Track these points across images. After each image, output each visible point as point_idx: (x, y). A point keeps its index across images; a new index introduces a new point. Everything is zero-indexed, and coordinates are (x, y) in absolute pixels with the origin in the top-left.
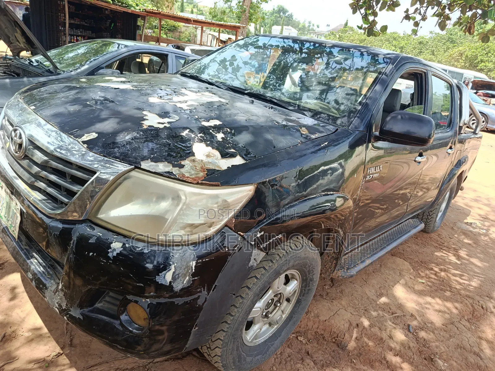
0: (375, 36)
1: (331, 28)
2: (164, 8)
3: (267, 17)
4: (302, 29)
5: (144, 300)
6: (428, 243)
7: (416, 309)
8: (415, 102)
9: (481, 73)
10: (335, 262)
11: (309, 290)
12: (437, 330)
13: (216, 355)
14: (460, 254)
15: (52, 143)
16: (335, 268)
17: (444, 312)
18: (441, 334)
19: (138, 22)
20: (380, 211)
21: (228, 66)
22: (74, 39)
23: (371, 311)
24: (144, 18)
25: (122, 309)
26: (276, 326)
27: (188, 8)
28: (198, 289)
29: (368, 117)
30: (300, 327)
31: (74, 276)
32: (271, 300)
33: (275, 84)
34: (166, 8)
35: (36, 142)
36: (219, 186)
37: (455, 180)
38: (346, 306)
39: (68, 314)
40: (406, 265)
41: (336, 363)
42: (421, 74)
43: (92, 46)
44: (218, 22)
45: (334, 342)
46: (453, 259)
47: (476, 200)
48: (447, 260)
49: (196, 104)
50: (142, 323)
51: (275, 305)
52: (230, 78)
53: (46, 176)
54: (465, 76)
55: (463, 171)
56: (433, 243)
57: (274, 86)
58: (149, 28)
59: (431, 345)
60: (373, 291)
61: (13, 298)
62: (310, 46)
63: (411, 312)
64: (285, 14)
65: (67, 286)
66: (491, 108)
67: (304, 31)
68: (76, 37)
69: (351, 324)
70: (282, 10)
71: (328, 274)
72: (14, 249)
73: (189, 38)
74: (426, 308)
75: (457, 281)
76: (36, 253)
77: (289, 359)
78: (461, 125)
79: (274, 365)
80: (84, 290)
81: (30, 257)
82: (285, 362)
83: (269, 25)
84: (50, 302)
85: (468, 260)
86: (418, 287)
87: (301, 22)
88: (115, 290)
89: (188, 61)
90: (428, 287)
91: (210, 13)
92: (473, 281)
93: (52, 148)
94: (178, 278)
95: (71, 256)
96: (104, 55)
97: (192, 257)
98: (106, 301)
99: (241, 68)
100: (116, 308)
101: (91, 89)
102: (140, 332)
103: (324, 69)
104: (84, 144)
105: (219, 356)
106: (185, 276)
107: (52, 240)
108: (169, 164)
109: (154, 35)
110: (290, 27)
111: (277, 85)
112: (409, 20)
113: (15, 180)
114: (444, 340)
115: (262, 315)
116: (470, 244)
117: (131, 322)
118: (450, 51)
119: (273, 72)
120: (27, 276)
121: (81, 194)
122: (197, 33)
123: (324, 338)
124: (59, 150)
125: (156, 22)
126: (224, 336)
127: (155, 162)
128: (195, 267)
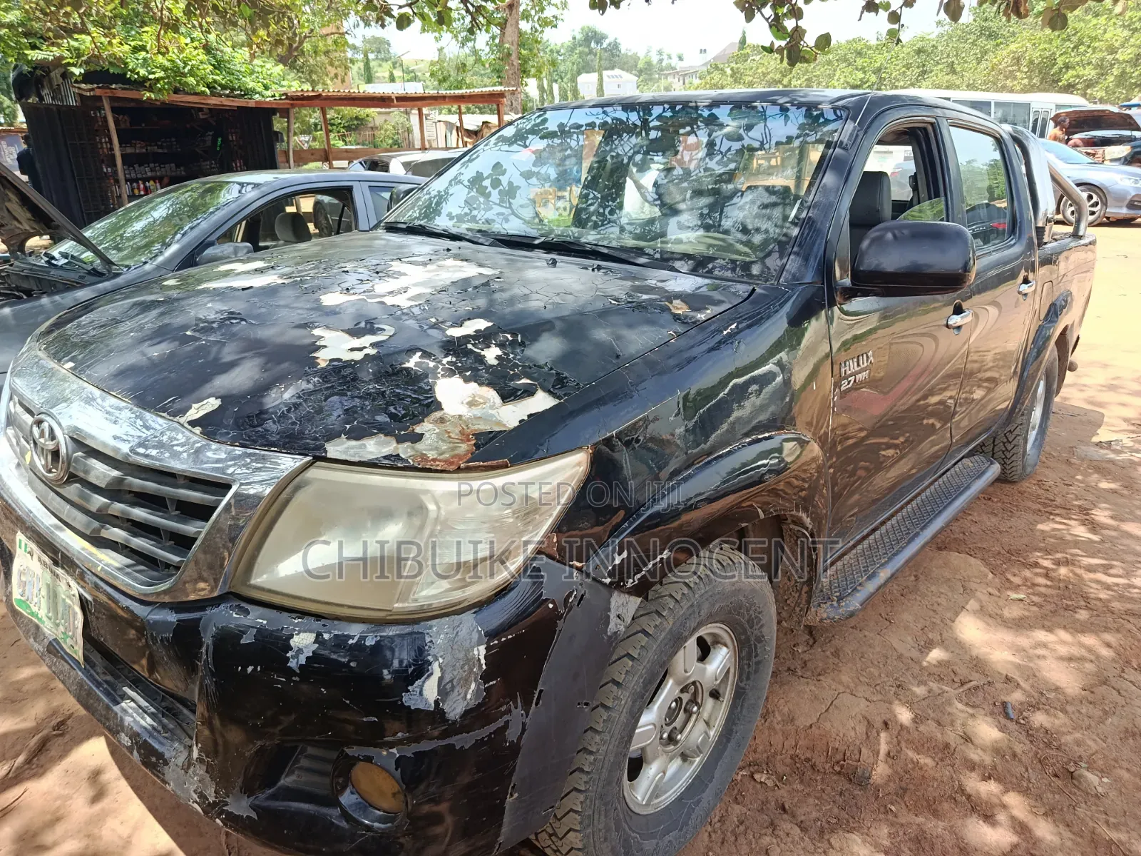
0: (807, 61)
1: (709, 56)
2: (329, 82)
3: (562, 58)
4: (646, 72)
5: (385, 753)
6: (1016, 506)
7: (1012, 663)
8: (923, 194)
9: (1072, 93)
10: (805, 589)
11: (758, 663)
12: (1072, 704)
13: (572, 849)
14: (1097, 518)
15: (125, 437)
16: (808, 602)
17: (1081, 659)
18: (1084, 711)
19: (275, 122)
20: (890, 452)
21: (490, 189)
22: (139, 188)
23: (911, 687)
24: (285, 113)
25: (341, 780)
26: (698, 760)
27: (382, 71)
28: (501, 706)
29: (819, 249)
30: (755, 751)
31: (221, 725)
32: (676, 701)
33: (601, 210)
34: (332, 79)
35: (88, 442)
36: (507, 467)
37: (1051, 351)
38: (852, 685)
39: (222, 812)
40: (975, 565)
41: (851, 820)
42: (925, 129)
43: (182, 198)
44: (452, 92)
45: (839, 773)
46: (1081, 532)
47: (1112, 388)
48: (1069, 538)
49: (429, 291)
50: (388, 803)
51: (686, 710)
52: (498, 214)
53: (123, 512)
54: (1034, 107)
55: (1065, 329)
56: (1029, 504)
57: (599, 214)
58: (303, 132)
59: (1063, 741)
60: (909, 638)
61: (98, 796)
62: (664, 111)
63: (1004, 673)
64: (602, 44)
65: (211, 750)
66: (1108, 170)
67: (651, 75)
68: (144, 184)
69: (870, 725)
70: (592, 38)
71: (795, 619)
72: (81, 685)
73: (396, 137)
74: (1039, 657)
75: (1098, 582)
76: (130, 687)
77: (742, 828)
78: (1040, 224)
79: (710, 849)
80: (250, 751)
81: (119, 699)
82: (734, 838)
83: (569, 76)
84: (179, 793)
85: (1116, 529)
86: (1012, 612)
87: (641, 55)
88: (317, 741)
89: (398, 196)
90: (1035, 609)
91: (432, 75)
92: (1136, 576)
93: (125, 448)
94: (453, 688)
95: (207, 681)
96: (212, 213)
97: (475, 636)
98: (300, 768)
99: (519, 187)
100: (327, 780)
101: (192, 301)
102: (389, 825)
103: (705, 158)
104: (194, 427)
105: (579, 850)
106: (466, 683)
107: (161, 653)
108: (388, 438)
109: (316, 145)
110: (617, 71)
111: (607, 212)
112: (877, 12)
113: (58, 533)
114: (1093, 724)
115: (661, 738)
116: (1114, 491)
117: (366, 805)
118: (990, 56)
119: (591, 184)
120: (119, 742)
121: (205, 539)
122: (412, 123)
123: (813, 767)
124: (141, 450)
125: (314, 117)
126: (582, 803)
127: (358, 438)
128: (485, 658)
